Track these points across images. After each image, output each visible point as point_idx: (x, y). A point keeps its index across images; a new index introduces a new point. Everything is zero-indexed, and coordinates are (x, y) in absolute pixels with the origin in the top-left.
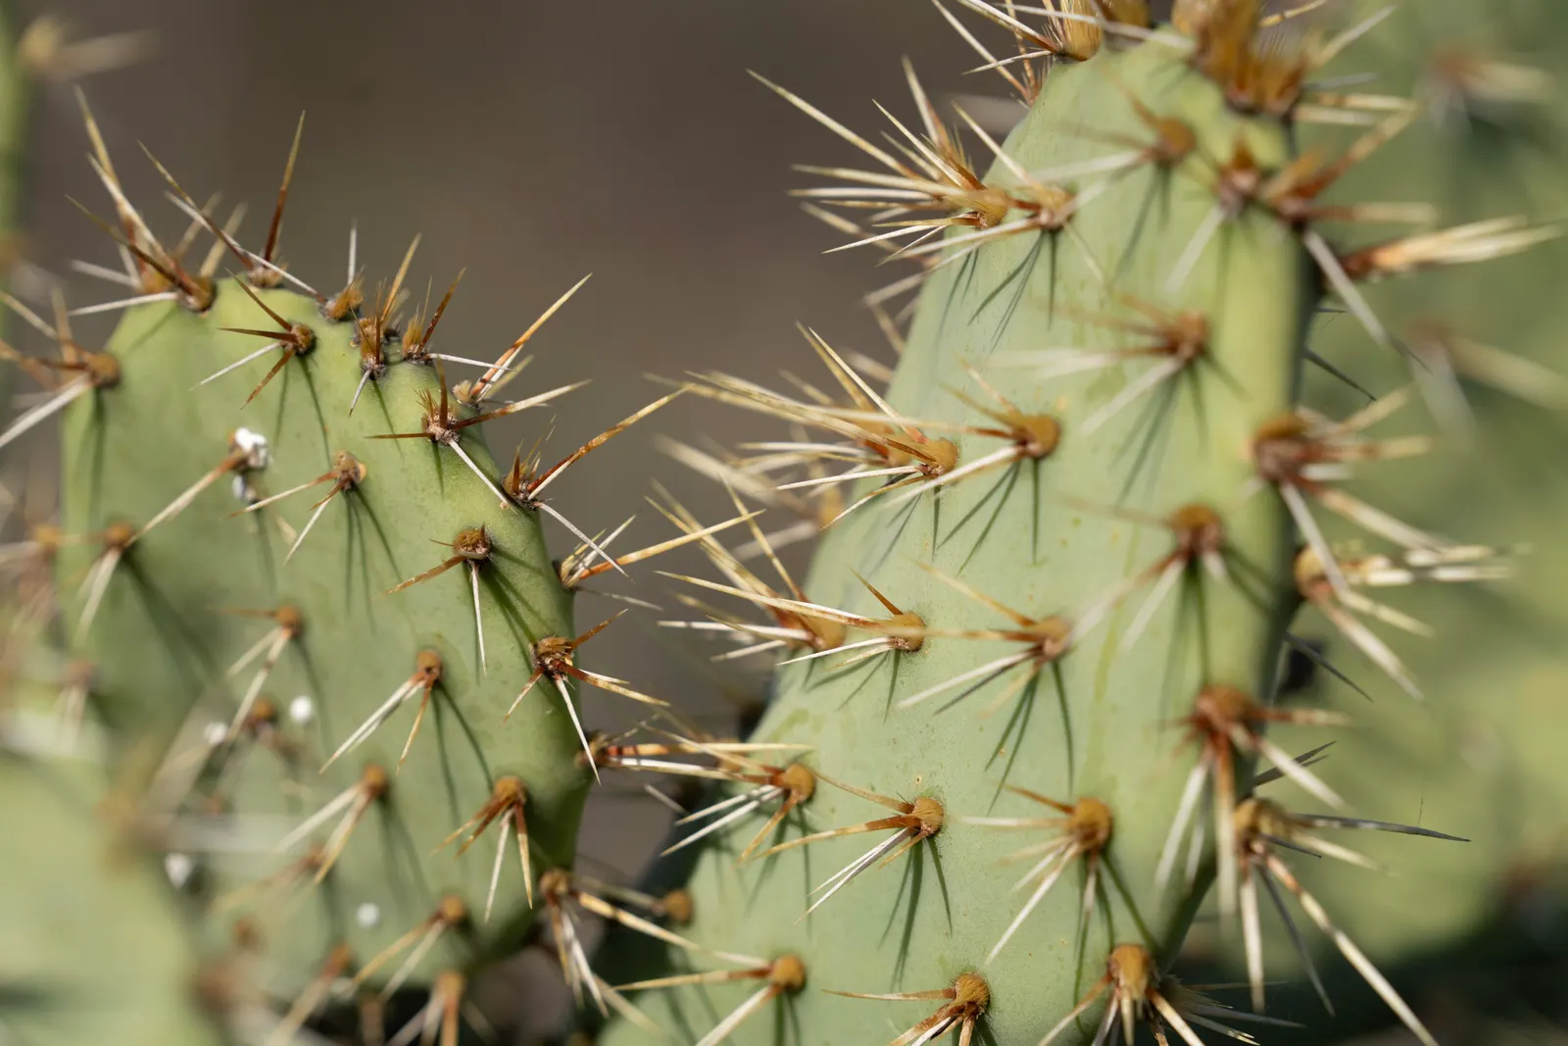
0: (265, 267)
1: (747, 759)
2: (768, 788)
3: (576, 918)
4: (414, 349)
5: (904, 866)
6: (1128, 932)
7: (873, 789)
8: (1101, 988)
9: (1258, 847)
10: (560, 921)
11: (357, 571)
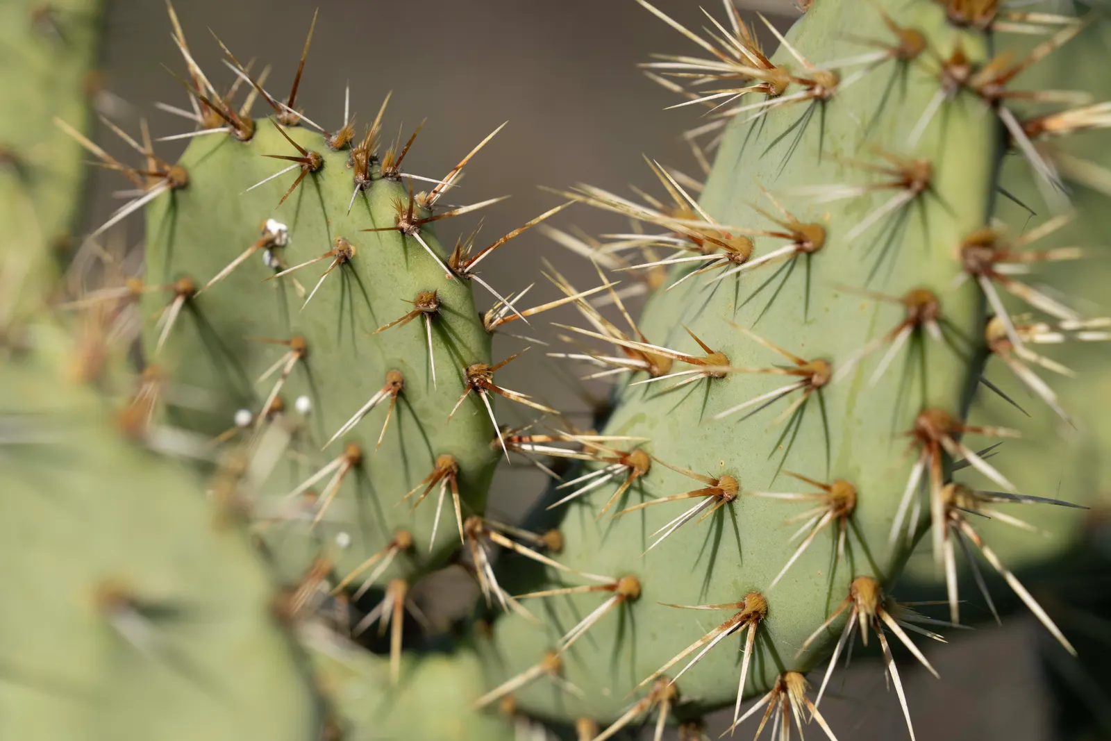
0: (289, 112)
1: (604, 446)
2: (618, 466)
3: (488, 549)
4: (389, 170)
5: (711, 520)
6: (864, 568)
7: (690, 468)
8: (845, 606)
9: (954, 515)
10: (477, 550)
11: (346, 316)
